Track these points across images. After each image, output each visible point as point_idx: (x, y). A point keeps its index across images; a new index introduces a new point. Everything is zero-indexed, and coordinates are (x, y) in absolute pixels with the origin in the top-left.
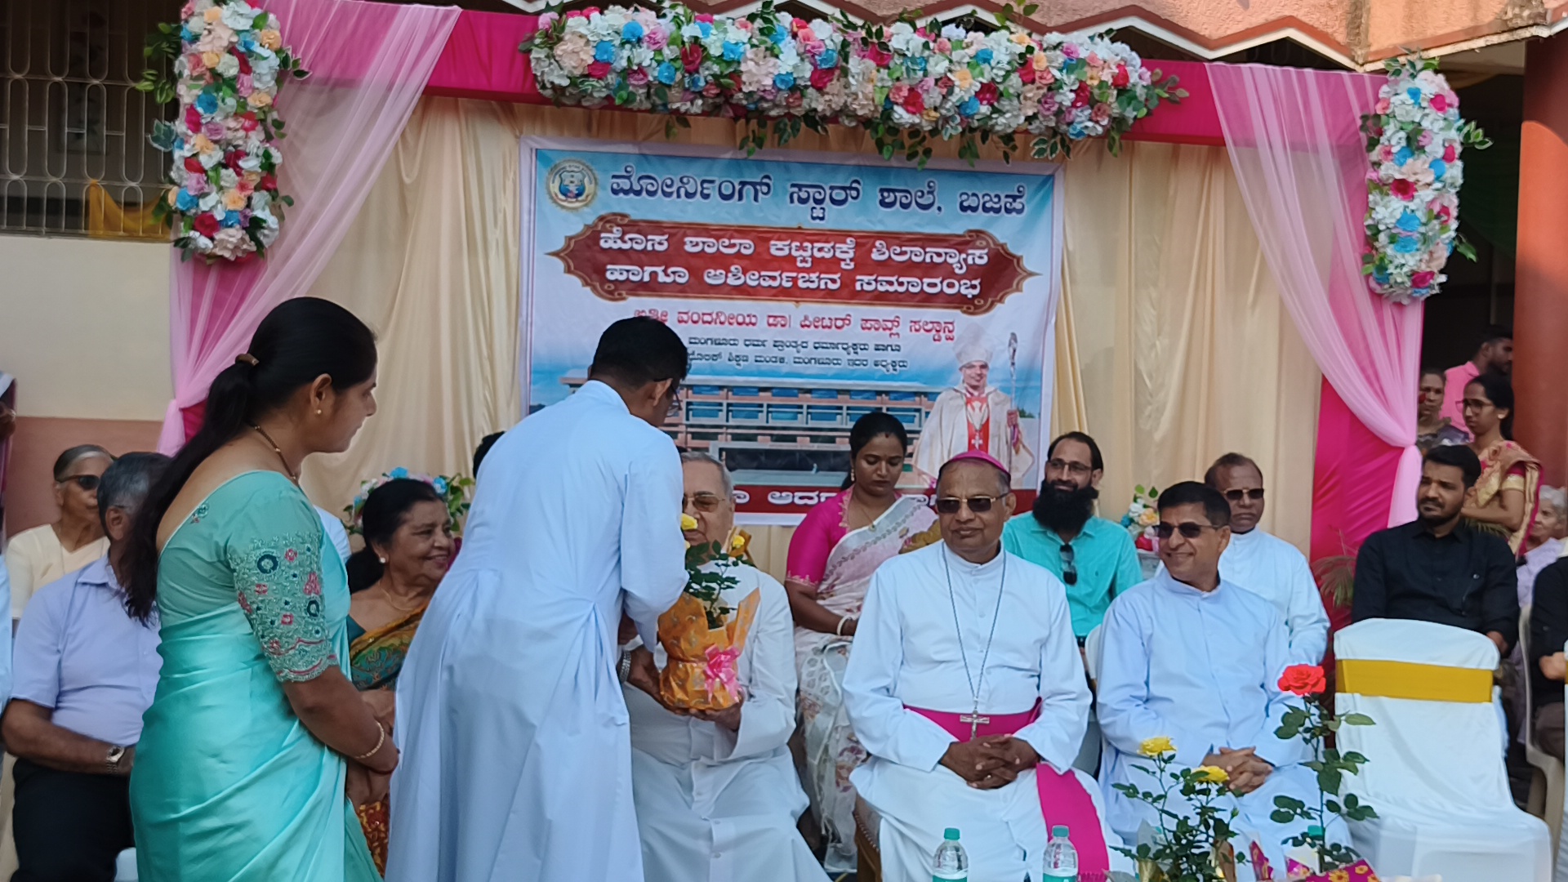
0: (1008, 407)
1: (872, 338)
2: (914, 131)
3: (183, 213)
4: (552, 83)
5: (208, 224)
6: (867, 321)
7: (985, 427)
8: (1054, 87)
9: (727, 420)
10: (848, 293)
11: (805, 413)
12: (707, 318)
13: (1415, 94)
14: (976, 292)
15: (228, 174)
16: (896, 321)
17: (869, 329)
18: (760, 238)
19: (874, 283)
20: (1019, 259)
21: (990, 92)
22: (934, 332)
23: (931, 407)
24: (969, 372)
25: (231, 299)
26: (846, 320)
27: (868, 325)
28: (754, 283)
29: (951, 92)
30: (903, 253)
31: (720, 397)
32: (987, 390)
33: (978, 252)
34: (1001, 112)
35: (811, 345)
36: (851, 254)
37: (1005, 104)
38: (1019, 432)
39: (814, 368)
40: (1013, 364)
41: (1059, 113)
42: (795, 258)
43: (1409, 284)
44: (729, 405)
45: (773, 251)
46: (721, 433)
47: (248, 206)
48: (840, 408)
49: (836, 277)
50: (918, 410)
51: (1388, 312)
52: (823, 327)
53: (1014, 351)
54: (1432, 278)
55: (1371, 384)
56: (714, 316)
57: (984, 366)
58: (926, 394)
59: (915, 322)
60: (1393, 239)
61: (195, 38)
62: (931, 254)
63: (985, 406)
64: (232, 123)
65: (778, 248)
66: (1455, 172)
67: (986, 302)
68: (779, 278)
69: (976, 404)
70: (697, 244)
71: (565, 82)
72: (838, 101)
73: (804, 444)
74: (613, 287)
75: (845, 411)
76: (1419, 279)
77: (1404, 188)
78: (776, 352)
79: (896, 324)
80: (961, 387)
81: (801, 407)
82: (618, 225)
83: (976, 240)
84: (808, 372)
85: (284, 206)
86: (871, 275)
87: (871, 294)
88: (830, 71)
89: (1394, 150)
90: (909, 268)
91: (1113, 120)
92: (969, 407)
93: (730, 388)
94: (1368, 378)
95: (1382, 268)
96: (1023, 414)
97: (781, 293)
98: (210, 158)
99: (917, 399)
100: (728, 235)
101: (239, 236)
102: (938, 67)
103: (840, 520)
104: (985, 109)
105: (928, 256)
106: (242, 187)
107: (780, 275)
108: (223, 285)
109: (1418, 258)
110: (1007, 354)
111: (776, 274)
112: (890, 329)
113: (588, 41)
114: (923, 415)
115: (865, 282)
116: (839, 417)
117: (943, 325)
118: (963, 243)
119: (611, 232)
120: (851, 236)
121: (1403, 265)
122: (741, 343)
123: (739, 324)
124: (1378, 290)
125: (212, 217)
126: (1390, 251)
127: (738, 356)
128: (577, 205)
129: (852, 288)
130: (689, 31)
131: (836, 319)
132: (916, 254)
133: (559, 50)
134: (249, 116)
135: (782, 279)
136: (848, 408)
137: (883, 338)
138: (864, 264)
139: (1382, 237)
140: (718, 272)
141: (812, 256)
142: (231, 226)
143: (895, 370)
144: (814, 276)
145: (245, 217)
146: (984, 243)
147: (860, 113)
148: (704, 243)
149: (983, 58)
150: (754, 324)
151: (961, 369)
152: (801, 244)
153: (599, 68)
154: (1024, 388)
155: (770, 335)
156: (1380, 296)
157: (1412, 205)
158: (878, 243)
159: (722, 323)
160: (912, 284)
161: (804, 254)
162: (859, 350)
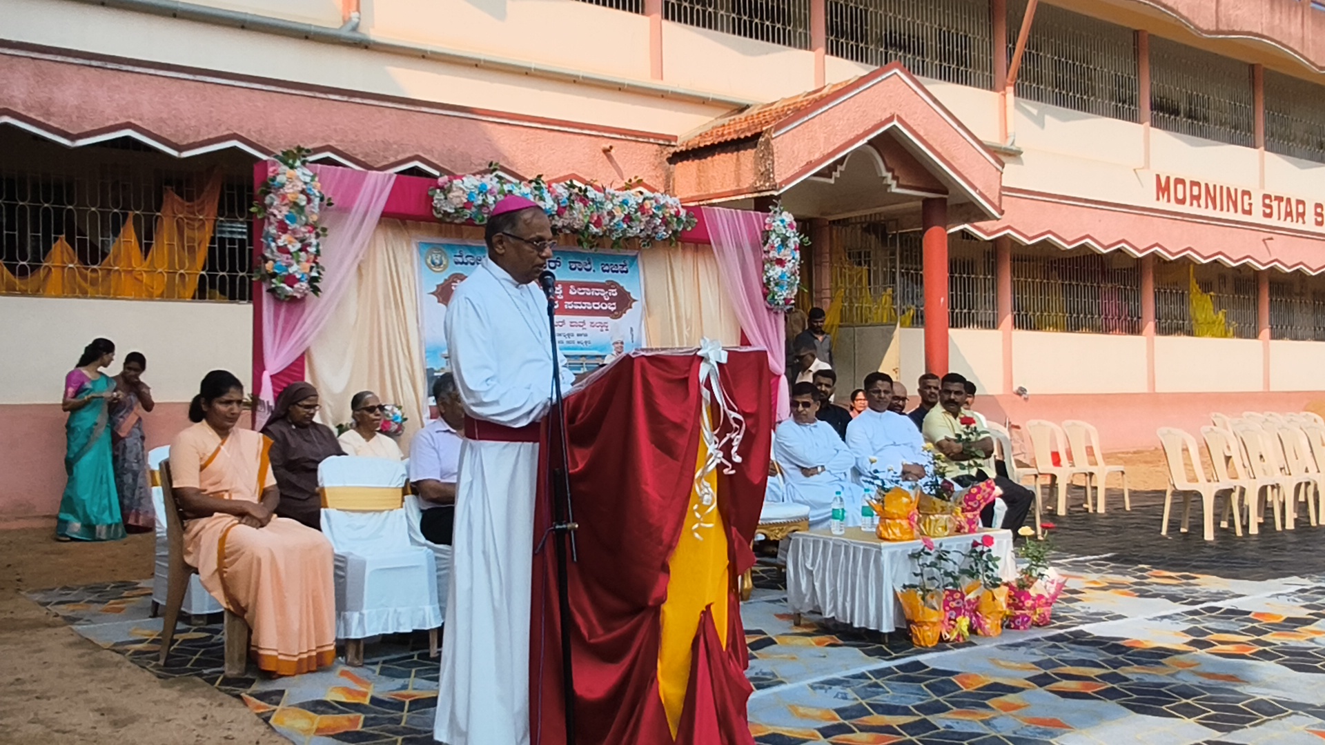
2: (594, 236)
4: (445, 211)
8: (653, 216)
10: (562, 310)
13: (782, 221)
14: (614, 309)
15: (302, 254)
17: (573, 326)
19: (573, 305)
20: (629, 294)
21: (628, 218)
22: (600, 328)
24: (617, 345)
26: (563, 322)
27: (573, 324)
29: (613, 217)
30: (583, 291)
33: (613, 291)
34: (631, 227)
36: (561, 292)
37: (633, 224)
41: (655, 228)
43: (782, 304)
47: (311, 271)
51: (773, 315)
53: (633, 336)
54: (790, 301)
57: (622, 343)
59: (592, 323)
60: (777, 284)
61: (283, 186)
64: (303, 229)
66: (797, 255)
67: (619, 313)
71: (453, 211)
72: (567, 222)
76: (787, 301)
77: (781, 262)
79: (584, 324)
80: (614, 352)
83: (610, 285)
86: (570, 301)
87: (571, 311)
88: (565, 208)
89: (776, 245)
90: (586, 298)
91: (673, 232)
95: (773, 297)
98: (295, 247)
101: (306, 286)
102: (610, 206)
104: (625, 226)
105: (593, 292)
106: (308, 261)
109: (786, 292)
112: (582, 326)
113: (464, 191)
117: (604, 324)
118: (605, 287)
120: (560, 283)
121: (780, 296)
124: (769, 306)
125: (293, 276)
126: (776, 289)
128: (440, 269)
129: (563, 307)
130: (506, 187)
131: (559, 322)
132: (587, 292)
133: (450, 195)
134: (311, 225)
139: (772, 284)
142: (302, 281)
145: (309, 276)
146: (615, 287)
147: (576, 227)
149: (625, 202)
151: (613, 344)
153: (468, 205)
156: (770, 309)
157: (784, 270)
160: (588, 306)
162: (570, 337)
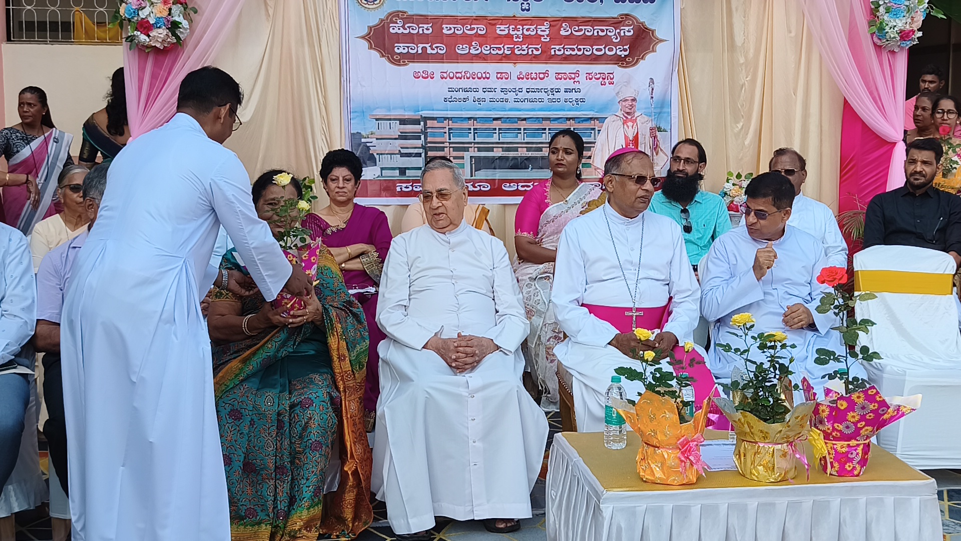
0: (650, 125)
1: (563, 84)
3: (129, 20)
5: (145, 27)
6: (559, 74)
7: (636, 138)
9: (474, 139)
10: (546, 57)
11: (522, 134)
12: (458, 75)
14: (627, 53)
16: (577, 73)
17: (561, 79)
18: (489, 23)
19: (562, 50)
20: (653, 31)
22: (601, 79)
23: (602, 127)
24: (624, 104)
25: (163, 73)
26: (546, 74)
27: (560, 77)
28: (488, 52)
30: (581, 30)
31: (470, 124)
32: (636, 115)
33: (627, 28)
35: (524, 90)
36: (547, 32)
38: (658, 140)
39: (527, 105)
40: (652, 98)
42: (513, 35)
43: (898, 38)
44: (475, 129)
45: (498, 32)
46: (471, 147)
47: (169, 14)
48: (545, 129)
49: (538, 47)
50: (594, 129)
51: (885, 56)
52: (532, 79)
53: (653, 89)
54: (913, 34)
55: (876, 103)
56: (463, 74)
57: (634, 100)
58: (597, 119)
59: (589, 74)
60: (888, 11)
62: (598, 31)
63: (635, 124)
65: (501, 30)
67: (633, 59)
68: (502, 49)
69: (630, 124)
70: (450, 29)
73: (523, 153)
74: (399, 57)
75: (547, 131)
76: (904, 35)
78: (502, 95)
79: (577, 75)
80: (620, 113)
81: (520, 129)
82: (401, 19)
83: (625, 21)
84: (523, 107)
85: (192, 13)
86: (561, 45)
87: (561, 57)
90: (585, 40)
92: (625, 126)
93: (475, 119)
94: (874, 99)
95: (881, 29)
96: (659, 129)
97: (504, 58)
99: (592, 122)
100: (469, 23)
101: (165, 33)
103: (546, 199)
105: (596, 31)
106: (165, 2)
107: (503, 47)
108: (157, 65)
109: (905, 21)
110: (648, 92)
111: (501, 46)
112: (574, 79)
114: (597, 132)
115: (557, 49)
116: (544, 135)
117: (607, 75)
118: (617, 23)
119: (397, 23)
120: (547, 21)
121: (895, 26)
122: (481, 90)
123: (479, 78)
124: (879, 43)
125: (148, 21)
126: (886, 18)
127: (479, 99)
128: (374, 6)
129: (549, 53)
131: (540, 73)
132: (587, 30)
135: (504, 49)
136: (549, 129)
137: (570, 84)
138: (556, 38)
139: (881, 9)
140: (464, 46)
141: (523, 34)
142: (160, 27)
143: (578, 104)
144: (524, 47)
145: (168, 21)
146: (631, 22)
148: (455, 28)
150: (488, 78)
151: (619, 102)
152: (516, 27)
154: (660, 113)
155: (499, 84)
156: (881, 46)
158: (563, 25)
159: (468, 78)
160: (587, 50)
161: (518, 33)
162: (554, 92)
